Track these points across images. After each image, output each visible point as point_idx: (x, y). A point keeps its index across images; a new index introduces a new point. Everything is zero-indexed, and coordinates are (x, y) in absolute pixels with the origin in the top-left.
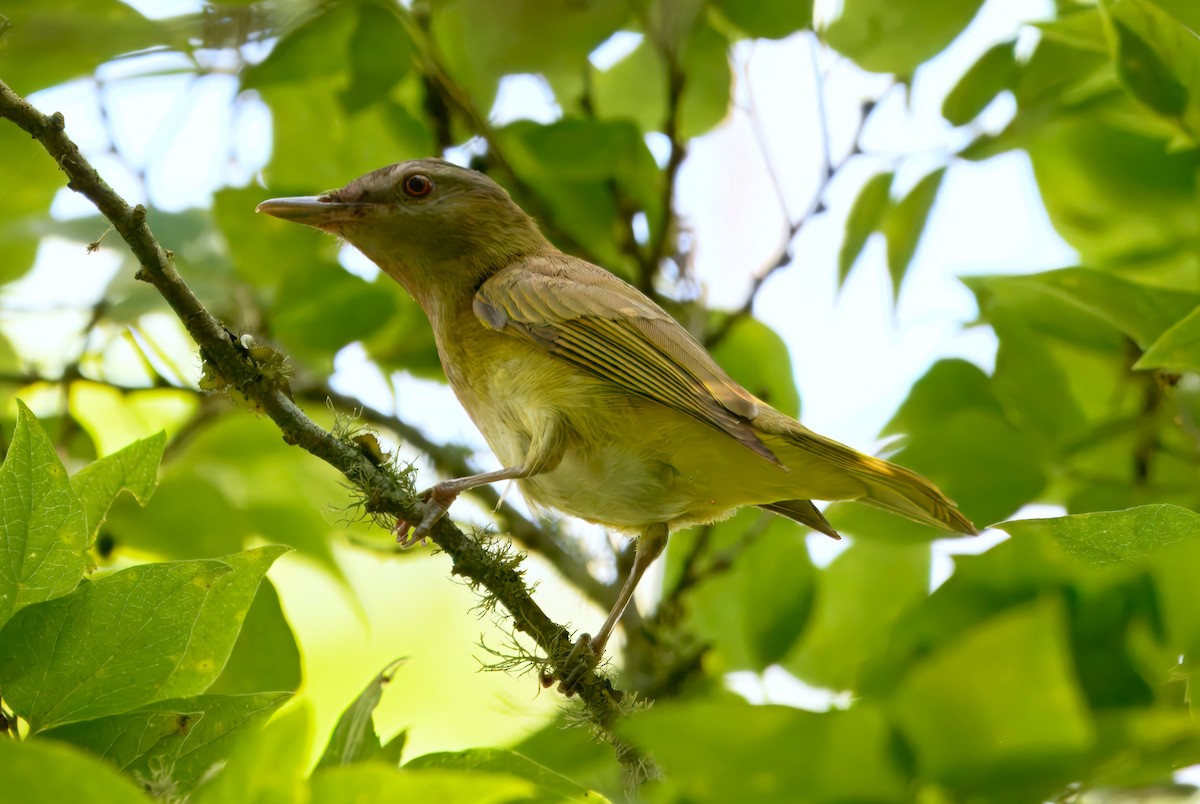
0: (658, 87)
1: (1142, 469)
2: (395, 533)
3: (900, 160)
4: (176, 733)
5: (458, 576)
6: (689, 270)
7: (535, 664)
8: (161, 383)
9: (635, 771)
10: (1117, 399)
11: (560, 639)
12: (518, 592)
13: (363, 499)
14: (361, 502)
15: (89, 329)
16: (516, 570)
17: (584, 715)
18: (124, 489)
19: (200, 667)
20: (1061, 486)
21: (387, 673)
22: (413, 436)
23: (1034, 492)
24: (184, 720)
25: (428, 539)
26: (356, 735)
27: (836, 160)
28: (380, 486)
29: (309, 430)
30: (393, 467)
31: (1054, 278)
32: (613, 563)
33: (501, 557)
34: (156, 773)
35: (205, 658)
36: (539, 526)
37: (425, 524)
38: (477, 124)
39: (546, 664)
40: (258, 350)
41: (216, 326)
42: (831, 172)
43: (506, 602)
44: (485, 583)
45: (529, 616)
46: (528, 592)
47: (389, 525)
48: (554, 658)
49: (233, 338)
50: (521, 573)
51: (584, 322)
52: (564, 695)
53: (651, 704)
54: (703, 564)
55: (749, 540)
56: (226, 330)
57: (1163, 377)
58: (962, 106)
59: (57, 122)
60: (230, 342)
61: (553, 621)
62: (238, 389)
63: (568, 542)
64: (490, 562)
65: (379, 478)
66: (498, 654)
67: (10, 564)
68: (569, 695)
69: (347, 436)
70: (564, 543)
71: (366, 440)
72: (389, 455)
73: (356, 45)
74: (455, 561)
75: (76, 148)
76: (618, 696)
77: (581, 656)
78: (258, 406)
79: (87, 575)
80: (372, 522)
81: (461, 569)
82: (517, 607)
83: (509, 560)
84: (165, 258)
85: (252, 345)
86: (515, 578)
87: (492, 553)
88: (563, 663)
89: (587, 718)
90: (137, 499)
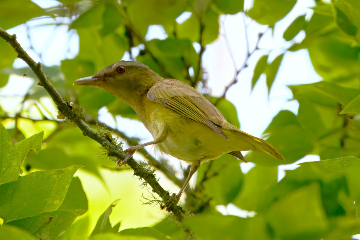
0: (197, 28)
1: (342, 144)
2: (116, 163)
3: (270, 51)
4: (49, 222)
5: (136, 176)
6: (206, 85)
7: (159, 202)
8: (45, 119)
9: (189, 235)
11: (166, 195)
12: (154, 181)
13: (107, 152)
15: (23, 102)
16: (153, 174)
17: (174, 218)
18: (31, 149)
19: (55, 202)
20: (318, 149)
21: (114, 204)
22: (122, 135)
23: (309, 151)
24: (51, 218)
25: (127, 165)
26: (104, 222)
27: (251, 51)
28: (112, 148)
29: (90, 131)
30: (116, 142)
31: (316, 85)
32: (182, 173)
33: (148, 170)
34: (43, 235)
35: (57, 200)
36: (160, 162)
37: (125, 160)
38: (141, 40)
39: (162, 203)
40: (75, 107)
41: (62, 100)
42: (249, 55)
43: (150, 183)
44: (144, 178)
45: (157, 188)
46: (157, 181)
47: (114, 160)
48: (165, 200)
50: (155, 175)
52: (168, 212)
53: (194, 215)
54: (210, 174)
55: (224, 166)
56: (65, 101)
57: (349, 116)
58: (289, 35)
59: (14, 37)
60: (66, 104)
61: (164, 189)
62: (69, 119)
64: (145, 172)
65: (112, 146)
66: (148, 199)
68: (169, 212)
69: (102, 133)
71: (107, 134)
72: (115, 139)
73: (105, 15)
74: (135, 171)
75: (20, 45)
76: (184, 212)
77: (173, 200)
78: (75, 124)
79: (20, 175)
80: (110, 159)
81: (136, 174)
82: (153, 185)
83: (151, 171)
84: (47, 79)
85: (73, 105)
86: (153, 176)
87: (146, 169)
88: (167, 202)
89: (174, 219)
90: (35, 151)
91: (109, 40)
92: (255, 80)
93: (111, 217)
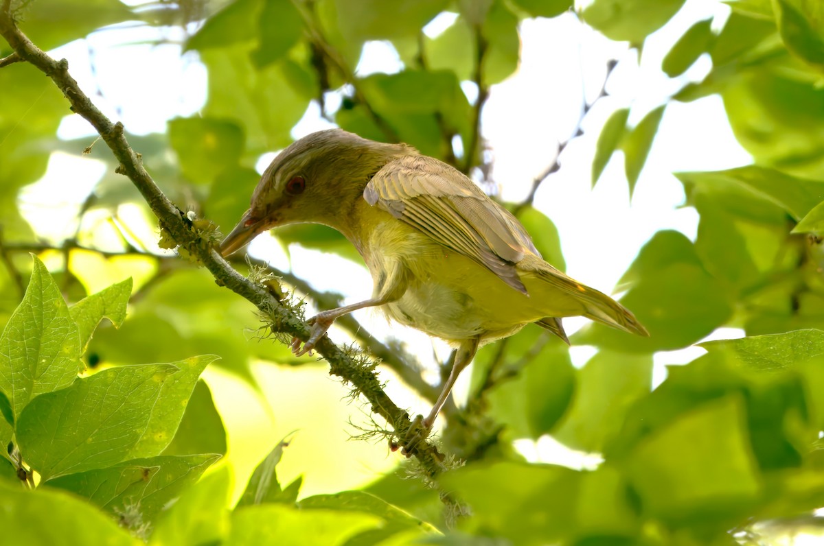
0: (470, 50)
1: (795, 305)
2: (291, 347)
4: (142, 480)
5: (334, 375)
6: (490, 175)
7: (386, 436)
8: (132, 251)
9: (453, 508)
10: (779, 256)
11: (403, 419)
12: (375, 387)
13: (269, 323)
14: (268, 326)
16: (373, 372)
17: (419, 470)
18: (104, 317)
19: (157, 437)
20: (741, 316)
21: (286, 441)
22: (303, 287)
23: (723, 319)
24: (146, 472)
25: (314, 351)
26: (264, 482)
27: (590, 100)
28: (282, 314)
29: (233, 277)
30: (290, 302)
31: (737, 173)
33: (363, 363)
34: (128, 508)
35: (161, 432)
36: (388, 347)
37: (312, 340)
38: (347, 75)
39: (393, 436)
40: (199, 222)
41: (170, 205)
42: (587, 109)
43: (366, 393)
44: (352, 380)
45: (381, 403)
46: (381, 387)
47: (286, 341)
48: (399, 431)
49: (182, 213)
50: (376, 374)
51: (421, 199)
52: (405, 456)
53: (464, 463)
54: (499, 373)
55: (530, 357)
56: (177, 208)
57: (811, 238)
58: (676, 63)
59: (63, 65)
60: (179, 215)
61: (398, 406)
62: (185, 248)
63: (408, 358)
64: (356, 366)
65: (282, 309)
66: (361, 428)
67: (28, 367)
68: (408, 456)
69: (258, 281)
70: (404, 358)
71: (272, 283)
72: (287, 294)
73: (264, 20)
74: (332, 365)
75: (76, 83)
76: (441, 457)
77: (417, 430)
78: (198, 260)
79: (79, 375)
80: (276, 338)
81: (336, 371)
82: (374, 397)
83: (368, 365)
84: (136, 158)
85: (195, 218)
86: (372, 377)
87: (357, 361)
88: (405, 435)
89: (420, 472)
90: (114, 324)
91: (274, 73)
92: (600, 164)
93: (279, 469)
